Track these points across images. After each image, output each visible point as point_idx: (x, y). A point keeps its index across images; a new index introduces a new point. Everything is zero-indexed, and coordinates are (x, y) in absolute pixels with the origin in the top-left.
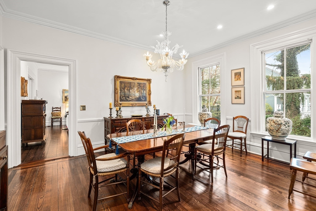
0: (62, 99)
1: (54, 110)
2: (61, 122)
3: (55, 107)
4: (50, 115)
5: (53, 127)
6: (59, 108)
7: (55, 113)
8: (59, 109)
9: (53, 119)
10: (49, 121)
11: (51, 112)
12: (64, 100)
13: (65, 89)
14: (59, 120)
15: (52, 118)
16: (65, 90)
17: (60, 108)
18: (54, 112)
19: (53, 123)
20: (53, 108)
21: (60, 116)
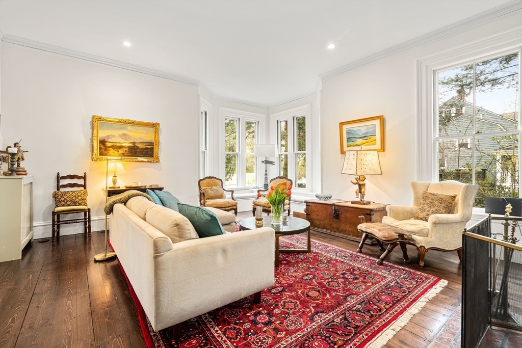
0: (89, 149)
1: (63, 182)
2: (87, 221)
3: (65, 175)
4: (50, 201)
5: (61, 242)
6: (79, 178)
7: (65, 193)
8: (81, 182)
9: (61, 216)
10: (45, 219)
11: (52, 189)
12: (96, 151)
13: (99, 115)
14: (82, 216)
15: (54, 213)
16: (100, 119)
17: (84, 178)
18: (62, 190)
19: (58, 227)
20: (59, 178)
21: (86, 204)
